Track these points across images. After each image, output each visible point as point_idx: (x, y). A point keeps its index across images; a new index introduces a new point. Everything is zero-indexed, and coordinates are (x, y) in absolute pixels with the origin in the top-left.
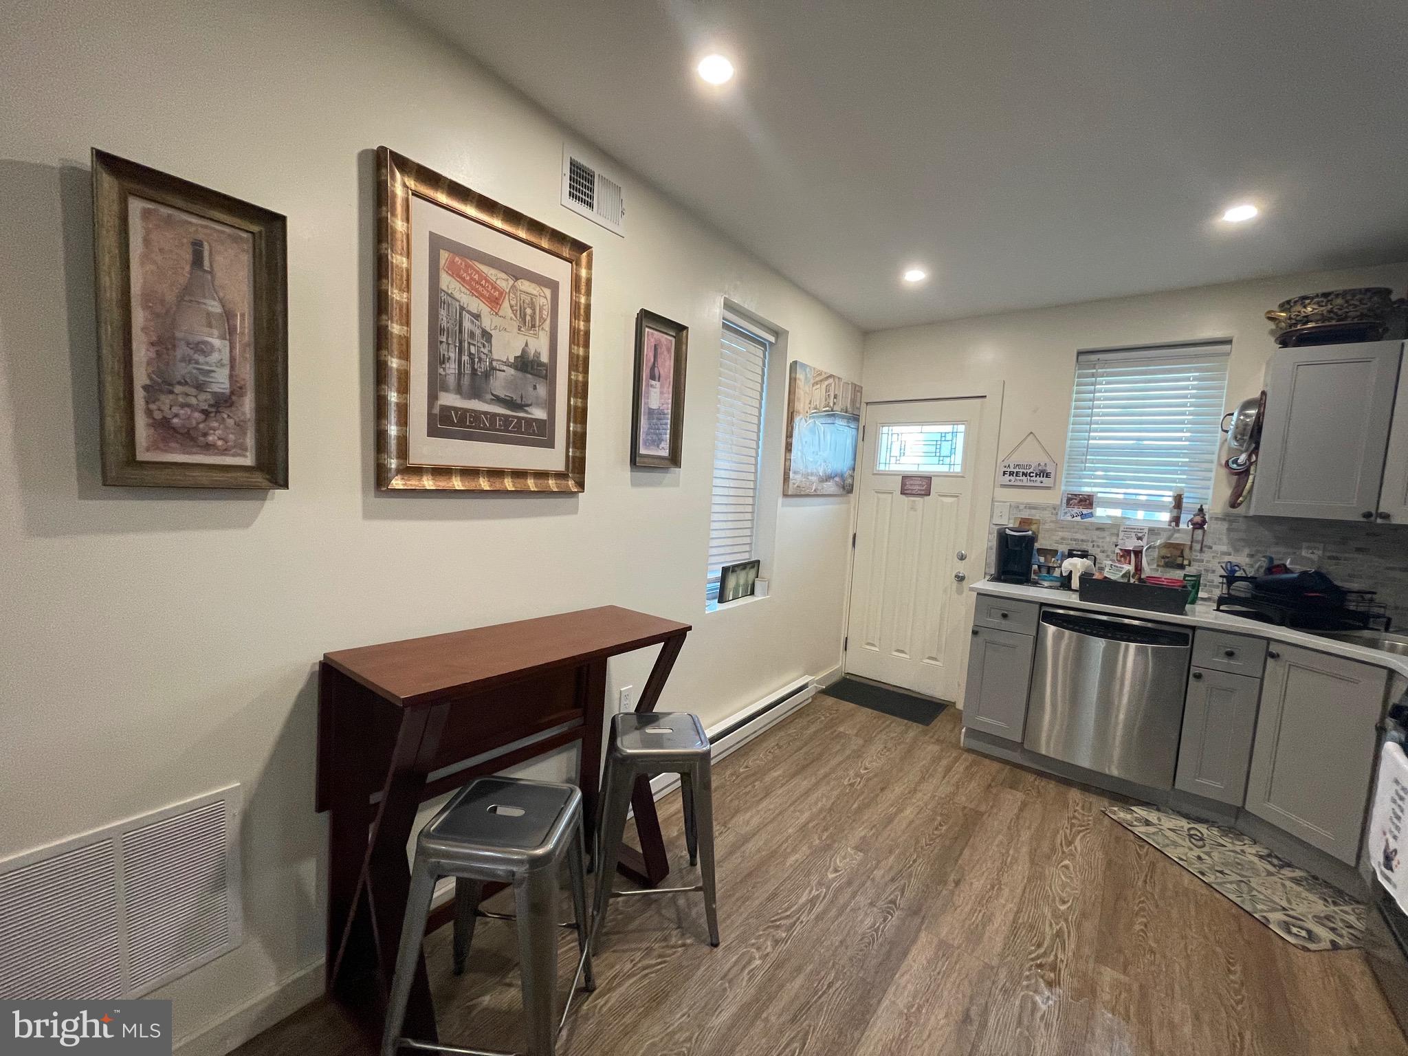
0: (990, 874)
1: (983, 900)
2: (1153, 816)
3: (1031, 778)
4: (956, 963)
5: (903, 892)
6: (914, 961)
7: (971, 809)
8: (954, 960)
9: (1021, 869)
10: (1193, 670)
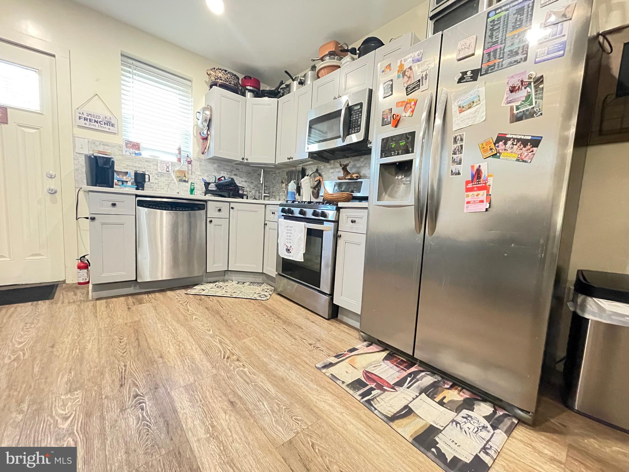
0: (171, 342)
1: (182, 354)
2: (202, 287)
3: (145, 296)
4: (202, 389)
5: (137, 386)
6: (184, 409)
7: (130, 323)
8: (199, 388)
9: (182, 332)
10: (208, 220)
